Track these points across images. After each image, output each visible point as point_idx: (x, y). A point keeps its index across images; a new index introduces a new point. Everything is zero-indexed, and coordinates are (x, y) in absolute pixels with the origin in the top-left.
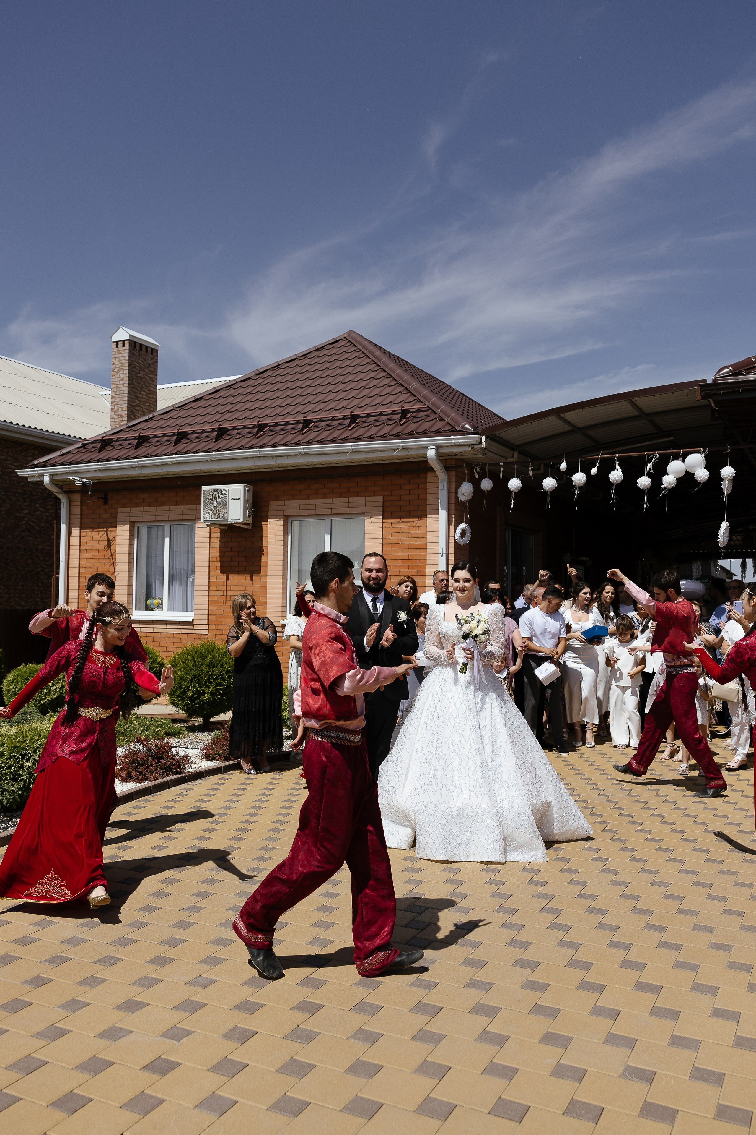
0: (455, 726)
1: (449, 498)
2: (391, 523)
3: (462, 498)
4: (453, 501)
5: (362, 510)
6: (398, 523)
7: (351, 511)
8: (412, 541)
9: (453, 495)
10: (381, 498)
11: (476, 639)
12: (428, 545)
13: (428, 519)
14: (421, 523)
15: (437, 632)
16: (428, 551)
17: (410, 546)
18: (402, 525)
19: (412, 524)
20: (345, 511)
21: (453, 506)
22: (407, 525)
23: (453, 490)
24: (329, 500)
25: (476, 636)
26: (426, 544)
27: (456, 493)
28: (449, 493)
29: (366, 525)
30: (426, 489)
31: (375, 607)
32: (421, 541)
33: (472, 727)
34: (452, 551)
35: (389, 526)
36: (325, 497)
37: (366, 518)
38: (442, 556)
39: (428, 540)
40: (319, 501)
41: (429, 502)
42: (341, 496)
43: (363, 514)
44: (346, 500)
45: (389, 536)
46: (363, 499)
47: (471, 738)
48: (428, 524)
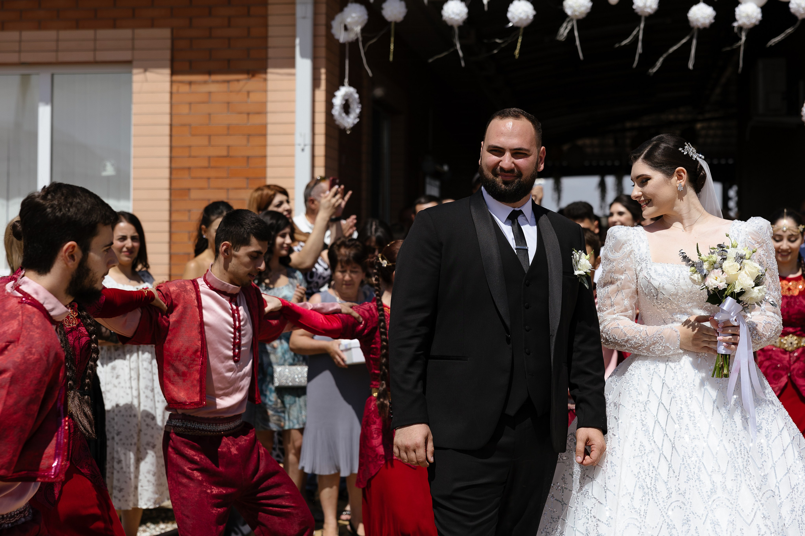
0: (713, 491)
1: (315, 36)
2: (190, 83)
3: (342, 37)
4: (322, 42)
5: (126, 55)
6: (205, 82)
7: (101, 56)
8: (235, 119)
9: (322, 30)
10: (166, 33)
11: (740, 299)
12: (270, 129)
13: (270, 76)
14: (253, 83)
15: (634, 287)
16: (271, 139)
17: (229, 130)
18: (213, 88)
19: (235, 86)
20: (89, 56)
21: (322, 52)
22: (223, 87)
23: (322, 19)
24: (51, 34)
25: (742, 293)
26: (264, 126)
27: (329, 27)
28: (315, 25)
29: (136, 87)
30: (265, 17)
31: (520, 236)
32: (255, 120)
33: (756, 491)
34: (321, 140)
35: (185, 88)
36: (40, 25)
37: (135, 71)
38: (303, 150)
39: (271, 118)
40: (28, 35)
41: (271, 42)
42: (78, 25)
43: (128, 63)
44: (88, 34)
45: (185, 109)
46: (126, 33)
47: (759, 515)
48: (271, 85)
